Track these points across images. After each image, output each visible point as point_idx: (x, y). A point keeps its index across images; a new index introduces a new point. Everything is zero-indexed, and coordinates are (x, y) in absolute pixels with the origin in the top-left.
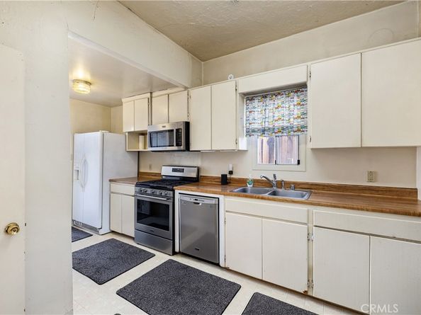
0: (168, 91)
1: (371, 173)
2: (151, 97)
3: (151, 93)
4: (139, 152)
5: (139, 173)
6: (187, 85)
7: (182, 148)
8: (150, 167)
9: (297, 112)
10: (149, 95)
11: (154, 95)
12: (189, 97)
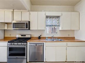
0: (21, 11)
1: (69, 35)
2: (13, 11)
3: (13, 10)
4: (4, 30)
5: (4, 37)
6: (30, 10)
7: (28, 29)
8: (10, 35)
9: (57, 22)
10: (12, 10)
11: (14, 11)
12: (30, 14)
